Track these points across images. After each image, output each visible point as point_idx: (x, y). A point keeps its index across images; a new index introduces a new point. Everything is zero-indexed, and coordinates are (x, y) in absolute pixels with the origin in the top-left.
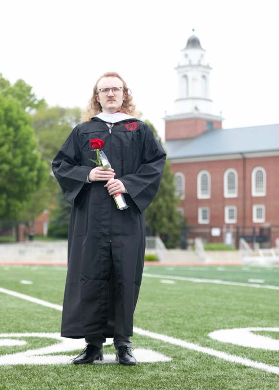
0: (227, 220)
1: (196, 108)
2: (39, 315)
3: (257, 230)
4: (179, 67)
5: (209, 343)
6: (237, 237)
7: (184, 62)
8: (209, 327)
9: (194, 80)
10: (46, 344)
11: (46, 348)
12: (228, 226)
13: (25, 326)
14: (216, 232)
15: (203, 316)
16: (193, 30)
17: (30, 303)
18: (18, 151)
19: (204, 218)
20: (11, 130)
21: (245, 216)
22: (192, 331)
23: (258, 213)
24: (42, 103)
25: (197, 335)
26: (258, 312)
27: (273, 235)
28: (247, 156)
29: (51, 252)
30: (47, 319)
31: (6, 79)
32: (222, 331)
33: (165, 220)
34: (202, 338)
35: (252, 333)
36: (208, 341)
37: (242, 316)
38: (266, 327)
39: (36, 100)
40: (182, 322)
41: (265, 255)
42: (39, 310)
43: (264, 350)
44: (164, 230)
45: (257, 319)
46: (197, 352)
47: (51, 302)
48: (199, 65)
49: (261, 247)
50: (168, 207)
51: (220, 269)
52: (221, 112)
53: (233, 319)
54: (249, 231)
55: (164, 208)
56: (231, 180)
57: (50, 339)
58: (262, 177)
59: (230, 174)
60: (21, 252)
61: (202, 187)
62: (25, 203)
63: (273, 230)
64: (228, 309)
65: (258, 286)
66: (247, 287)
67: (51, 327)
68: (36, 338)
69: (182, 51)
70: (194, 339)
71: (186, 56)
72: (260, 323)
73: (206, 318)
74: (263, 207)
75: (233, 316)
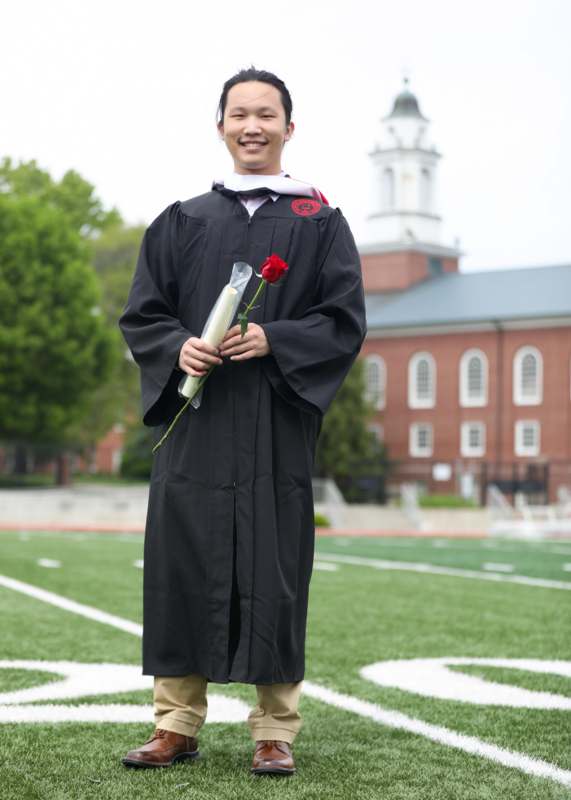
0: (467, 450)
1: (410, 233)
2: (45, 628)
3: (522, 471)
4: (377, 152)
5: (356, 685)
6: (484, 482)
7: (388, 142)
8: (369, 655)
9: (406, 177)
10: (33, 682)
11: (29, 691)
12: (466, 461)
13: (8, 649)
14: (442, 472)
15: (365, 633)
16: (406, 81)
17: (40, 602)
18: (60, 313)
19: (422, 444)
20: (48, 270)
21: (500, 441)
22: (331, 663)
23: (525, 437)
24: (113, 218)
25: (339, 670)
26: (477, 629)
27: (552, 480)
28: (508, 326)
29: (122, 506)
30: (58, 634)
31: (44, 171)
32: (391, 664)
33: (344, 448)
34: (346, 677)
35: (447, 669)
36: (353, 682)
37: (443, 636)
38: (480, 657)
39: (101, 212)
40: (319, 645)
41: (535, 518)
42: (50, 616)
43: (459, 702)
44: (342, 468)
45: (470, 640)
46: (323, 703)
47: (80, 601)
48: (417, 150)
49: (530, 503)
50: (350, 423)
51: (439, 544)
52: (457, 241)
53: (421, 641)
54: (506, 473)
55: (343, 425)
56: (474, 373)
57: (46, 673)
58: (534, 368)
59: (472, 361)
60: (65, 507)
61: (419, 385)
62: (75, 411)
63: (554, 470)
64: (421, 622)
65: (497, 578)
66: (474, 580)
67: (59, 650)
68: (20, 670)
69: (383, 120)
70: (328, 679)
71: (391, 130)
72: (471, 649)
73: (370, 638)
74: (535, 426)
75: (425, 634)
